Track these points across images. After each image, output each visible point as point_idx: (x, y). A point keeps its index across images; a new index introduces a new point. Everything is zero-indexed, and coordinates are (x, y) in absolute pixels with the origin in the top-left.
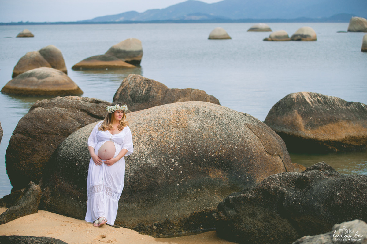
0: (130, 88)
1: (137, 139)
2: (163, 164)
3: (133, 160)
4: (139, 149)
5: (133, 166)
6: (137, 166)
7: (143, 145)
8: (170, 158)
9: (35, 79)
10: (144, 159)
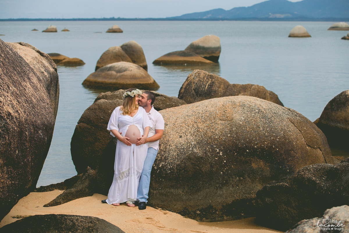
0: (194, 83)
1: (185, 130)
2: (209, 154)
3: (180, 149)
4: (187, 139)
5: (180, 154)
6: (184, 155)
7: (191, 135)
8: (215, 148)
9: (114, 73)
10: (191, 149)
